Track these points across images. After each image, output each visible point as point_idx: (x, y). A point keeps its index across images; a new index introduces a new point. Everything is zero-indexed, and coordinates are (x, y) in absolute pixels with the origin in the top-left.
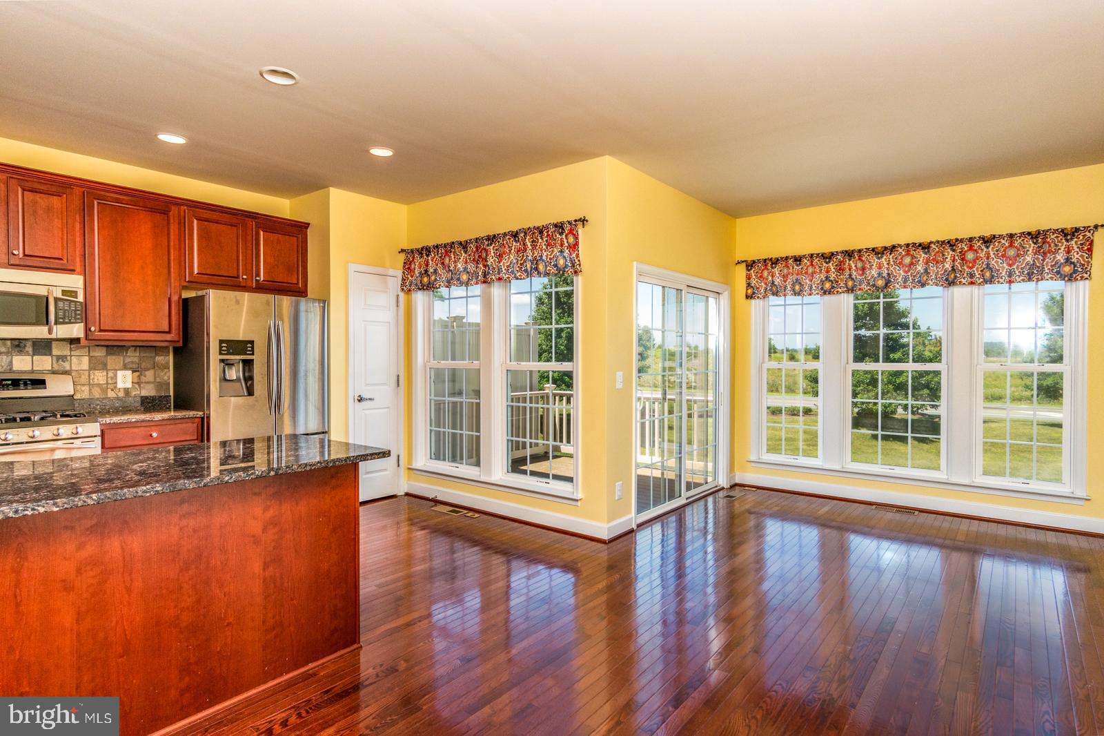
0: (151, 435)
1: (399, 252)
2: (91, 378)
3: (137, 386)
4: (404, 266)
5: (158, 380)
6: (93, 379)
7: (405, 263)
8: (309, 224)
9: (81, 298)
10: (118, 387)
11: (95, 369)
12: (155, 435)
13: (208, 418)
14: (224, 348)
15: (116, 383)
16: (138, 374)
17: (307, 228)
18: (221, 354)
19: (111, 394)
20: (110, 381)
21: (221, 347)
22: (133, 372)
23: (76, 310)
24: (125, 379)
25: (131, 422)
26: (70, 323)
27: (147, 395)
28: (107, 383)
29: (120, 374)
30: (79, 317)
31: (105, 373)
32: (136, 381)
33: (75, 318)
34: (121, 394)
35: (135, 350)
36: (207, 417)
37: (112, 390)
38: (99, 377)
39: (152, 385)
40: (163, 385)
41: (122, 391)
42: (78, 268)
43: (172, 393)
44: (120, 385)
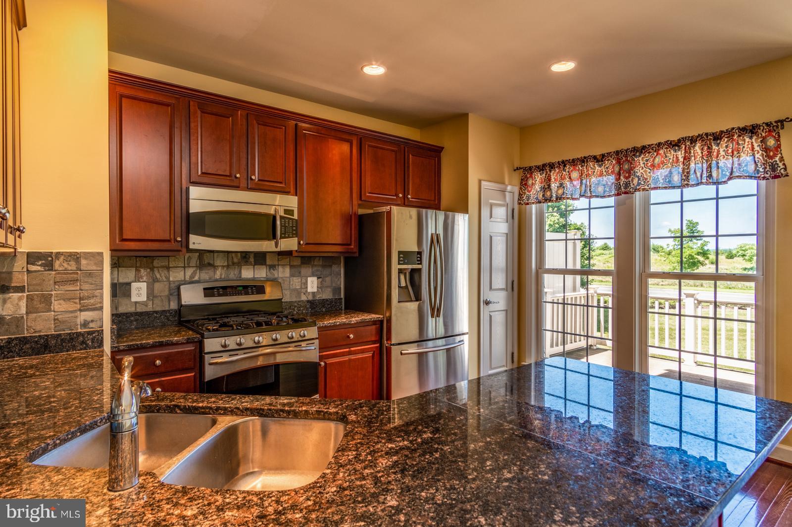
0: (348, 337)
1: (515, 170)
2: (291, 283)
3: (320, 290)
4: (521, 183)
5: (334, 285)
6: (292, 284)
7: (522, 180)
8: (443, 148)
9: (296, 217)
10: (309, 291)
11: (294, 276)
12: (352, 336)
13: (389, 321)
14: (401, 259)
15: (307, 288)
16: (320, 280)
17: (441, 152)
18: (399, 264)
19: (304, 298)
20: (303, 287)
21: (399, 257)
22: (318, 278)
23: (292, 227)
24: (312, 284)
25: (337, 325)
26: (289, 237)
27: (327, 298)
28: (301, 288)
29: (310, 279)
30: (294, 232)
31: (300, 280)
32: (319, 286)
33: (293, 234)
34: (310, 298)
35: (319, 260)
36: (387, 320)
37: (304, 294)
38: (296, 282)
39: (329, 289)
40: (336, 290)
41: (311, 294)
42: (292, 190)
43: (342, 296)
44: (310, 290)
